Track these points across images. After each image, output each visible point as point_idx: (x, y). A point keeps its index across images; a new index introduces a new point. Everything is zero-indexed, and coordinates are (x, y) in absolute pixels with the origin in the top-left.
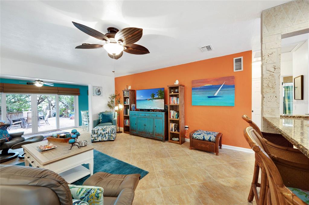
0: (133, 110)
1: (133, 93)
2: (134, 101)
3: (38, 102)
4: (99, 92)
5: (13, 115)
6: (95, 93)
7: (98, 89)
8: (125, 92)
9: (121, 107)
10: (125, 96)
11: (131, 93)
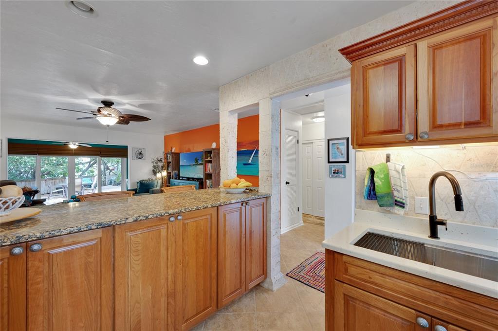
0: (175, 179)
1: (177, 156)
2: (177, 167)
3: (90, 164)
4: (140, 155)
5: (58, 181)
6: (134, 156)
7: (140, 151)
8: (169, 155)
9: (165, 173)
10: (168, 161)
11: (175, 157)
